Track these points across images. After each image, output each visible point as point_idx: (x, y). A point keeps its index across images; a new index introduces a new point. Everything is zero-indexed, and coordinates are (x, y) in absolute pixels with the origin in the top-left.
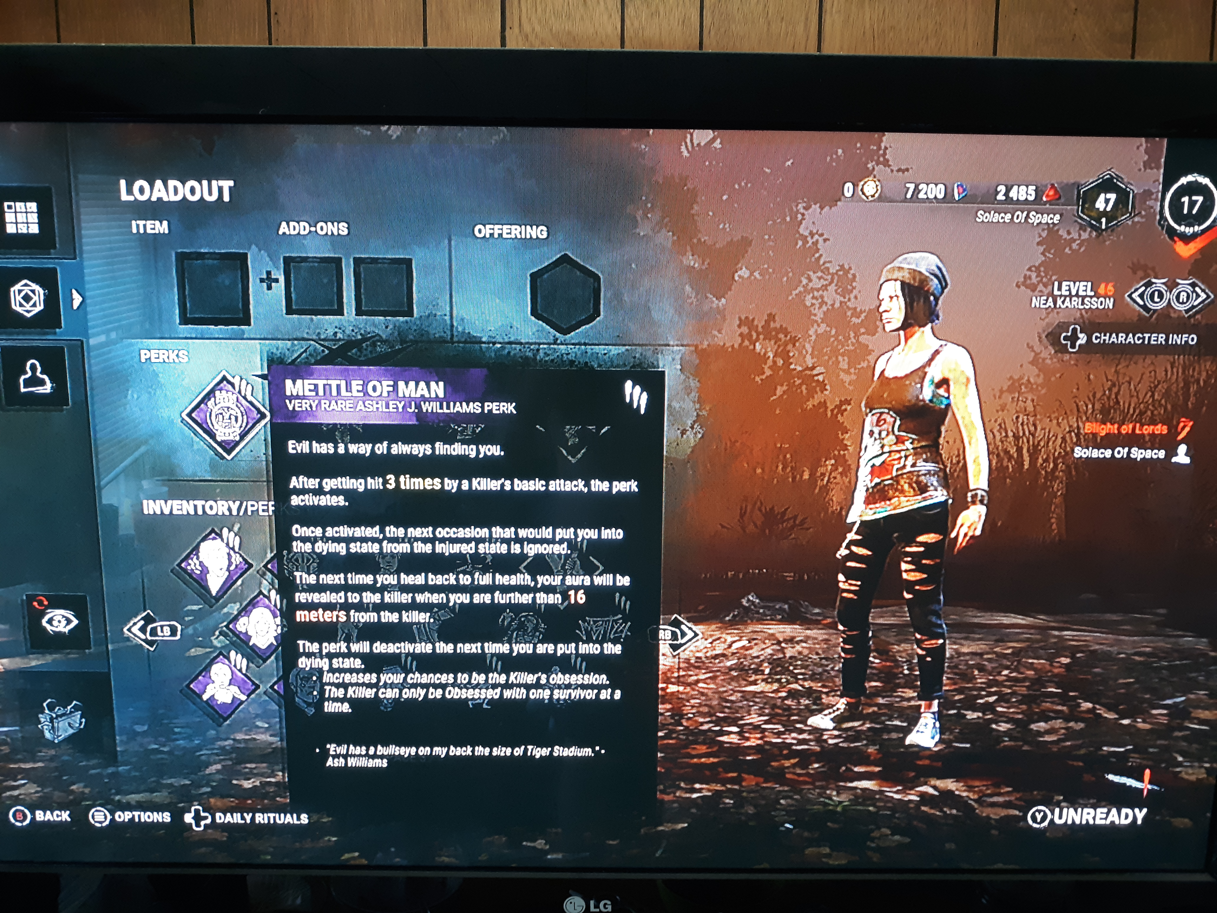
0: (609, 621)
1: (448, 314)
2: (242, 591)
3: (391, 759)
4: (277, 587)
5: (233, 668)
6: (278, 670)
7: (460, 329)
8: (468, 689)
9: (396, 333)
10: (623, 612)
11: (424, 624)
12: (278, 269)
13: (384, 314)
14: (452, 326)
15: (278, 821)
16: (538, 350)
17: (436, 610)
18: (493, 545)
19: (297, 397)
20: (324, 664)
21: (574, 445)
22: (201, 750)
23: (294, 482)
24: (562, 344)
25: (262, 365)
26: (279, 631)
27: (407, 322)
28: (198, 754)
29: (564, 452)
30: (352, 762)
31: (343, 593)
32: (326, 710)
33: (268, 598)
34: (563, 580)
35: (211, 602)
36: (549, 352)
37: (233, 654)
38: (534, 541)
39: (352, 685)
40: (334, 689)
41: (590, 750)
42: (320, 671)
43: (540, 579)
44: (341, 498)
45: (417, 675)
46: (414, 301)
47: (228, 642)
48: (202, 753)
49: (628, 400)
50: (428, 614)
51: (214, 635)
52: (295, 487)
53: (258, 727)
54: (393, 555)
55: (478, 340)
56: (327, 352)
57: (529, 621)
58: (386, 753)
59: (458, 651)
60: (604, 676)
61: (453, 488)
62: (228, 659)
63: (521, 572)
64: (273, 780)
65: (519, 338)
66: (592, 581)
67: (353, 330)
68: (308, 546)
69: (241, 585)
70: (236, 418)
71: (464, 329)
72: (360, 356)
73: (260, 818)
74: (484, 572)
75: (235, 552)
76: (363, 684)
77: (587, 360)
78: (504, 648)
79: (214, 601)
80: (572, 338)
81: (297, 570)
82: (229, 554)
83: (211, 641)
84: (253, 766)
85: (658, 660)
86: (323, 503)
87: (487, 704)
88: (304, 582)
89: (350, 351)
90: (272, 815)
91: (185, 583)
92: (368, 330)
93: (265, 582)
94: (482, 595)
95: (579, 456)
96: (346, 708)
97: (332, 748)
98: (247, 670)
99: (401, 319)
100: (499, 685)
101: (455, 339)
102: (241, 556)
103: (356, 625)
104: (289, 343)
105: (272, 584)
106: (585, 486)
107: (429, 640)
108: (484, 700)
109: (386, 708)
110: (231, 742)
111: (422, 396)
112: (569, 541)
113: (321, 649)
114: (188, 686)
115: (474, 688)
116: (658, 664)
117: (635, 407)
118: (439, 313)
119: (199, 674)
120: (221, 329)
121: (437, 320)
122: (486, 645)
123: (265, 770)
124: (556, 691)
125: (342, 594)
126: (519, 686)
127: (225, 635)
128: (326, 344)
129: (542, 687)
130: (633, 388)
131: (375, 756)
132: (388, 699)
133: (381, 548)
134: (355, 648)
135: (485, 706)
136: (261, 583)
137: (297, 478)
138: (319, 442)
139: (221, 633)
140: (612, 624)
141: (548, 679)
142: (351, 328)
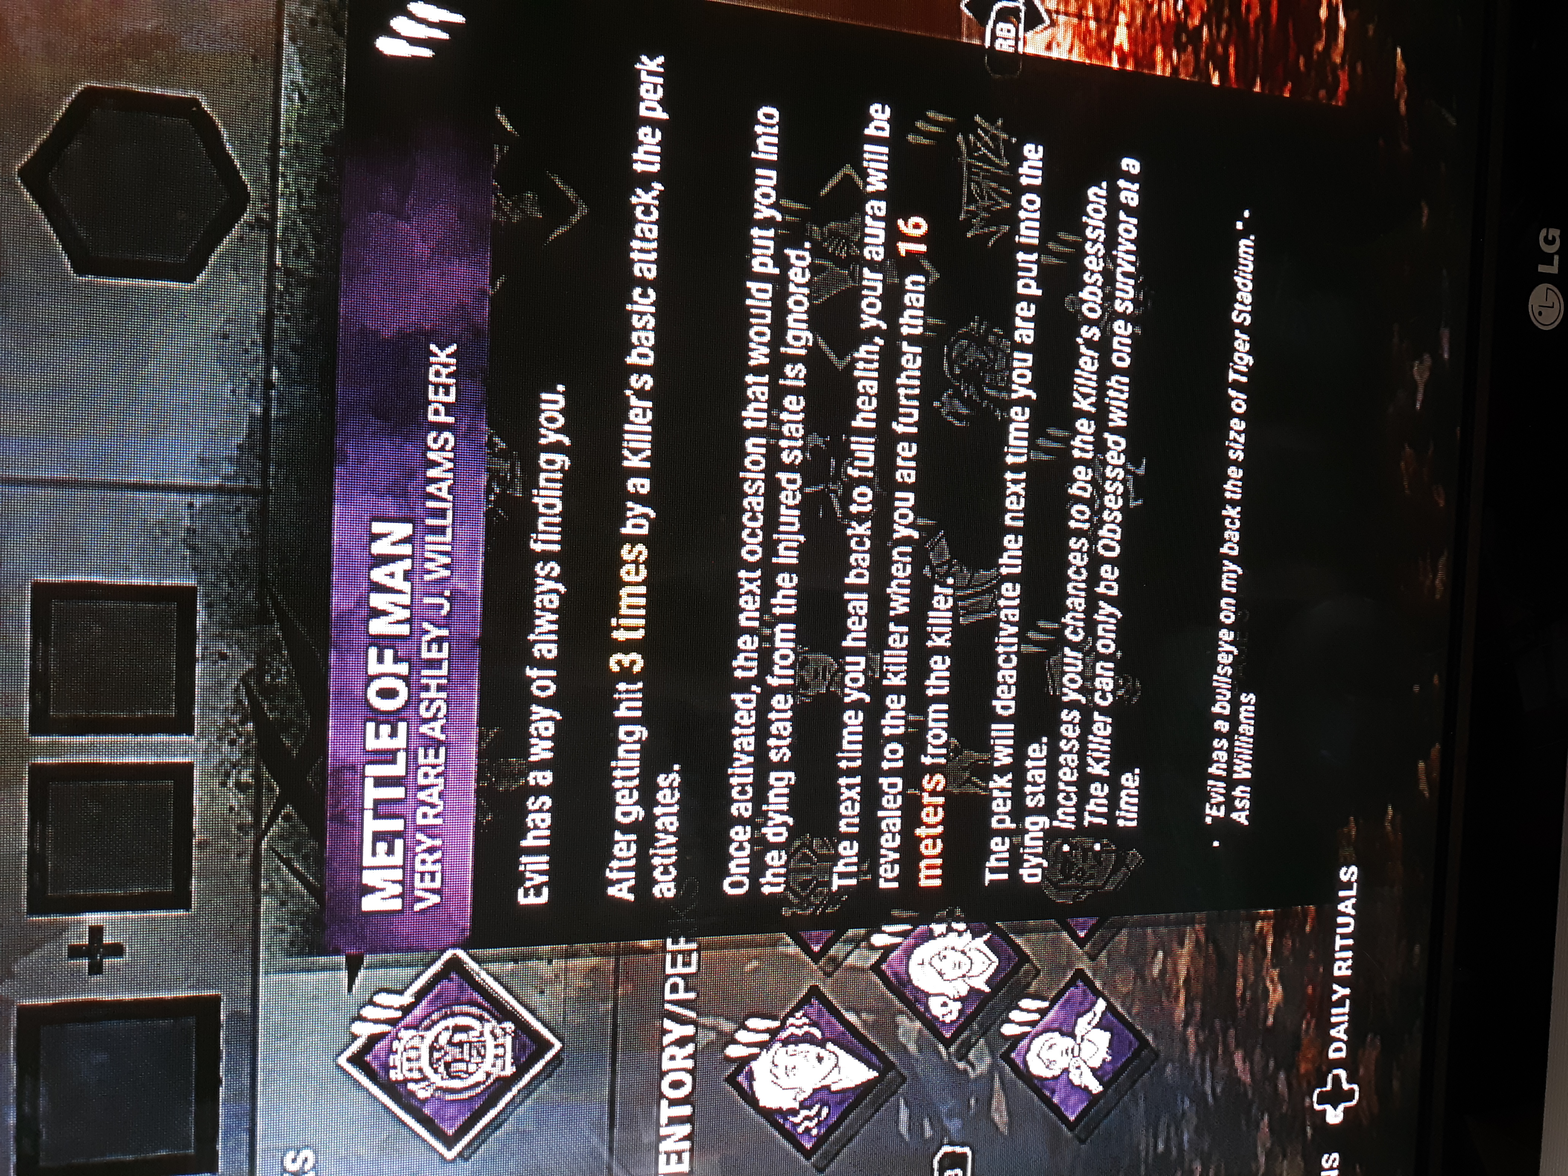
0: (970, 166)
1: (188, 498)
2: (869, 1011)
3: (1239, 686)
4: (862, 931)
5: (1039, 1028)
6: (1045, 930)
7: (228, 469)
8: (1103, 507)
9: (239, 633)
10: (950, 130)
11: (956, 599)
12: (64, 928)
13: (188, 663)
14: (219, 490)
15: (1349, 930)
16: (288, 272)
17: (927, 571)
18: (785, 429)
19: (407, 884)
20: (1037, 825)
21: (542, 204)
22: (1204, 1094)
23: (621, 892)
24: (273, 209)
25: (324, 969)
26: (961, 926)
27: (209, 606)
28: (1210, 1099)
29: (561, 230)
30: (1242, 771)
31: (882, 780)
32: (1134, 824)
33: (888, 950)
34: (874, 266)
35: (891, 1082)
36: (294, 245)
37: (1008, 1030)
38: (779, 328)
39: (1082, 766)
40: (1091, 806)
41: (1243, 242)
42: (1051, 835)
43: (869, 322)
44: (661, 780)
45: (1067, 619)
46: (153, 583)
47: (982, 1041)
48: (1209, 1092)
49: (427, 53)
50: (937, 589)
51: (965, 1071)
52: (631, 890)
53: (1163, 972)
54: (800, 664)
55: (258, 426)
56: (289, 809)
57: (961, 356)
58: (1229, 695)
59: (1020, 524)
60: (1092, 191)
61: (645, 516)
62: (1017, 1039)
63: (852, 366)
64: (1270, 940)
65: (254, 319)
66: (877, 195)
67: (232, 743)
68: (774, 858)
69: (858, 1014)
70: (457, 1029)
71: (230, 459)
72: (302, 728)
73: (1342, 969)
74: (847, 455)
75: (782, 1027)
76: (1083, 739)
77: (317, 147)
78: (1020, 417)
79: (890, 1075)
80: (255, 181)
81: (829, 884)
82: (785, 1043)
83: (980, 1077)
84: (1240, 983)
85: (1059, 60)
86: (672, 823)
87: (1138, 466)
88: (854, 869)
89: (288, 752)
90: (1339, 942)
91: (850, 1140)
92: (230, 703)
93: (850, 961)
94: (900, 462)
95: (571, 194)
96: (1130, 781)
97: (1212, 812)
98: (1044, 999)
99: (201, 619)
100: (1098, 435)
101: (256, 484)
102: (791, 1014)
103: (953, 752)
104: (265, 901)
105: (856, 942)
106: (647, 189)
107: (994, 590)
108: (1127, 472)
109: (1134, 694)
110: (1190, 1030)
111: (407, 575)
112: (781, 243)
113: (1003, 833)
114: (1071, 1126)
115: (1100, 492)
116: (1069, 62)
117: (445, 36)
118: (187, 522)
119: (1048, 1102)
120: (228, 1071)
121: (205, 529)
122: (1010, 460)
123: (1250, 956)
124: (1119, 307)
125: (884, 781)
126: (1102, 390)
127: (968, 1046)
128: (268, 811)
129: (1108, 335)
130: (395, 35)
131: (1233, 719)
132: (1117, 687)
133: (783, 690)
134: (1003, 756)
135: (1141, 471)
136: (853, 968)
137: (612, 883)
138: (523, 831)
139: (963, 1057)
140: (979, 159)
141: (1091, 323)
142: (226, 748)
